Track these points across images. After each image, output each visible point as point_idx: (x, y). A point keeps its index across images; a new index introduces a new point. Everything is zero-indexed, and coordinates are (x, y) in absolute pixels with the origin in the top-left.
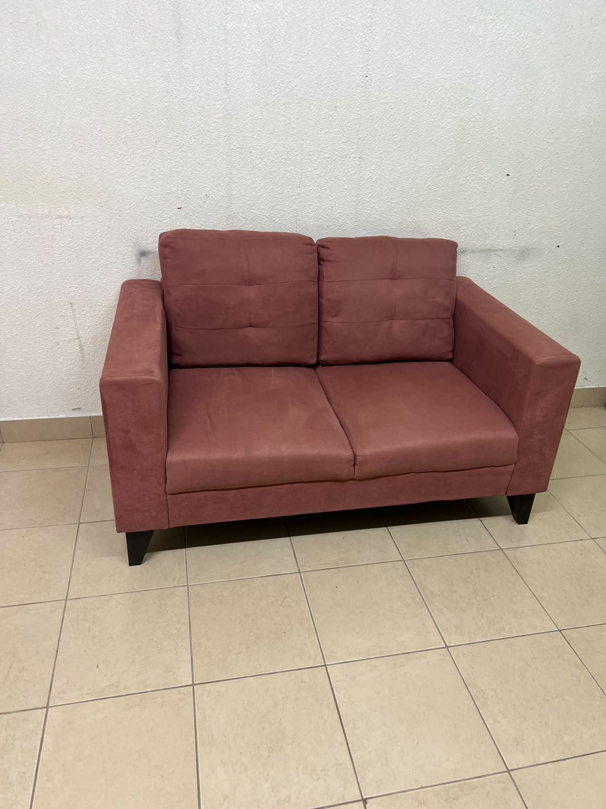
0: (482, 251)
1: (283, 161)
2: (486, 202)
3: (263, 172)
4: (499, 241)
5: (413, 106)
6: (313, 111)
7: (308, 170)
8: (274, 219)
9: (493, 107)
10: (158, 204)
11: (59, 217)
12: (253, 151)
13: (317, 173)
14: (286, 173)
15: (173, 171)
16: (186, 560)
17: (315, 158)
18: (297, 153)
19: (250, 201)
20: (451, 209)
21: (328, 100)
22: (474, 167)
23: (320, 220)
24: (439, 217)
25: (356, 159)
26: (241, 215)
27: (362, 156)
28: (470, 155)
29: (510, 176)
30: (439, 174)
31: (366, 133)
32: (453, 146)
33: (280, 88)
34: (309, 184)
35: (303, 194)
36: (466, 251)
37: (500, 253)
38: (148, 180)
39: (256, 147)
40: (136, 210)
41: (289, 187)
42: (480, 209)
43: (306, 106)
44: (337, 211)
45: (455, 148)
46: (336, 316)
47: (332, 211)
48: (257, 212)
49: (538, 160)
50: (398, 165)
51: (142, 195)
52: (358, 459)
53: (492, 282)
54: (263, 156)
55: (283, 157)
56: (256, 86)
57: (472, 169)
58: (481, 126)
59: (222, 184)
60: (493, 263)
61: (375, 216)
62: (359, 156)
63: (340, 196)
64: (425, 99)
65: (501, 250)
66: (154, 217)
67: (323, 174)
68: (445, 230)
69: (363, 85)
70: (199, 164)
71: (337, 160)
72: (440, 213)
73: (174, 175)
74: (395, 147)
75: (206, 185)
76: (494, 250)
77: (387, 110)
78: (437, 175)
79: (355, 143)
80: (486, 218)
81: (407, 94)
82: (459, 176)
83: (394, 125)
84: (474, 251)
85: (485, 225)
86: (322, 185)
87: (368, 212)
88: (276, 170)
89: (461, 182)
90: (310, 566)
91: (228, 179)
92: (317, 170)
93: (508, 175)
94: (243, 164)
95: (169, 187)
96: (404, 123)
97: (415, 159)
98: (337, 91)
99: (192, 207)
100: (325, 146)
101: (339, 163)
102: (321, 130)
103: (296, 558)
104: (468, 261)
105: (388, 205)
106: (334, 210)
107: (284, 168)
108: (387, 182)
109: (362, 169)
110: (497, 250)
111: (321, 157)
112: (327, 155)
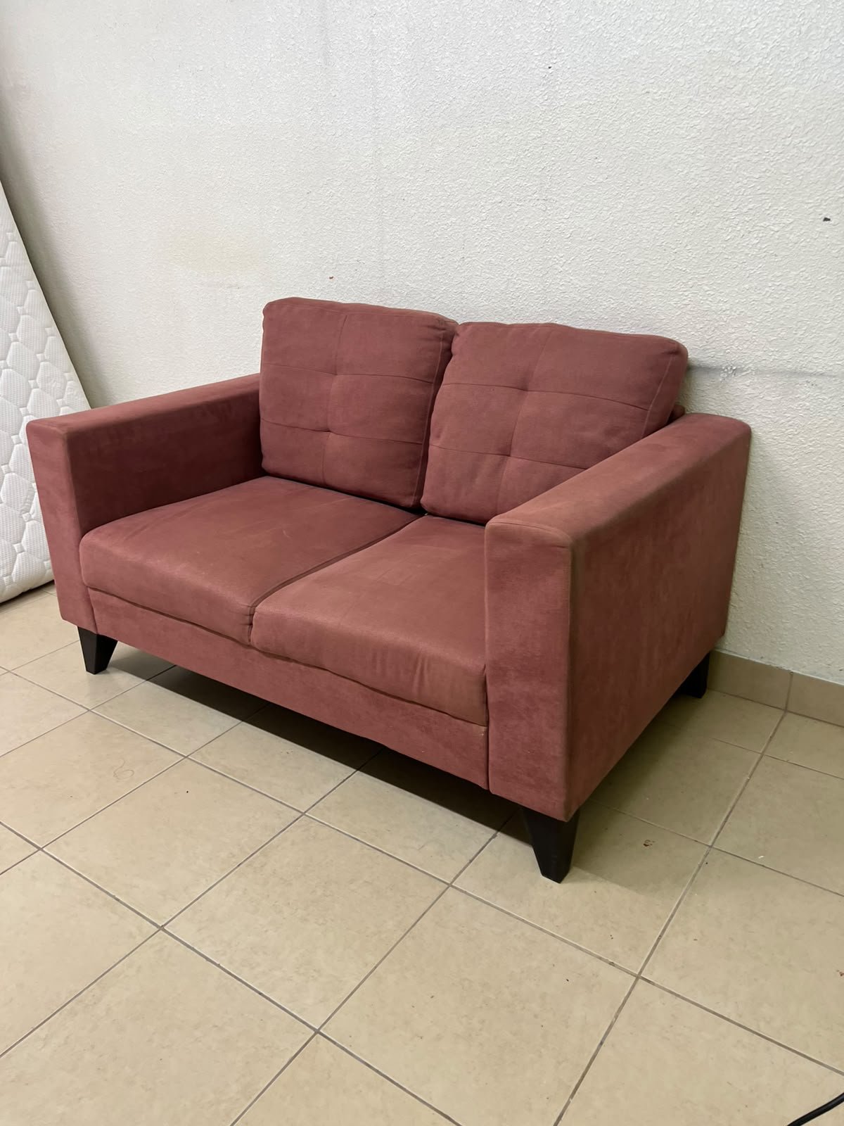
0: (775, 373)
1: (443, 210)
2: (780, 274)
3: (419, 228)
4: (816, 355)
5: (626, 105)
6: (477, 134)
7: (473, 222)
8: (434, 296)
9: (783, 87)
10: (311, 272)
11: (230, 287)
12: (406, 198)
13: (485, 226)
14: (445, 227)
15: (324, 229)
17: (482, 204)
18: (459, 197)
19: (405, 269)
20: (707, 288)
21: (496, 113)
22: (751, 206)
23: (493, 300)
24: (684, 302)
25: (540, 201)
26: (395, 288)
27: (549, 197)
28: (739, 184)
29: (832, 222)
30: (679, 222)
31: (553, 158)
32: (704, 168)
33: (435, 106)
34: (476, 244)
35: (469, 259)
36: (742, 370)
37: (820, 381)
38: (301, 242)
39: (409, 192)
41: (451, 249)
42: (767, 289)
43: (468, 127)
44: (517, 287)
45: (708, 172)
47: (508, 285)
48: (413, 285)
50: (606, 208)
51: (296, 261)
53: (806, 439)
54: (418, 204)
55: (442, 204)
56: (408, 106)
57: (745, 210)
58: (758, 126)
59: (374, 246)
60: (803, 400)
61: (572, 295)
62: (544, 197)
63: (519, 261)
64: (646, 90)
66: (308, 289)
67: (494, 228)
68: (698, 326)
69: (545, 82)
70: (349, 219)
71: (513, 205)
72: (686, 293)
73: (324, 235)
75: (356, 247)
76: (804, 374)
77: (584, 117)
78: (676, 224)
79: (538, 177)
80: (782, 306)
81: (614, 86)
82: (719, 225)
83: (595, 141)
84: (759, 372)
85: (782, 322)
86: (493, 245)
87: (561, 288)
88: (434, 224)
89: (724, 235)
91: (379, 238)
92: (486, 222)
93: (826, 219)
94: (396, 216)
95: (321, 250)
96: (613, 135)
97: (634, 196)
98: (508, 98)
99: (344, 277)
100: (496, 185)
101: (516, 210)
102: (489, 160)
104: (749, 390)
105: (593, 278)
106: (511, 285)
107: (443, 221)
108: (590, 238)
109: (550, 217)
110: (811, 375)
111: (491, 201)
112: (498, 199)
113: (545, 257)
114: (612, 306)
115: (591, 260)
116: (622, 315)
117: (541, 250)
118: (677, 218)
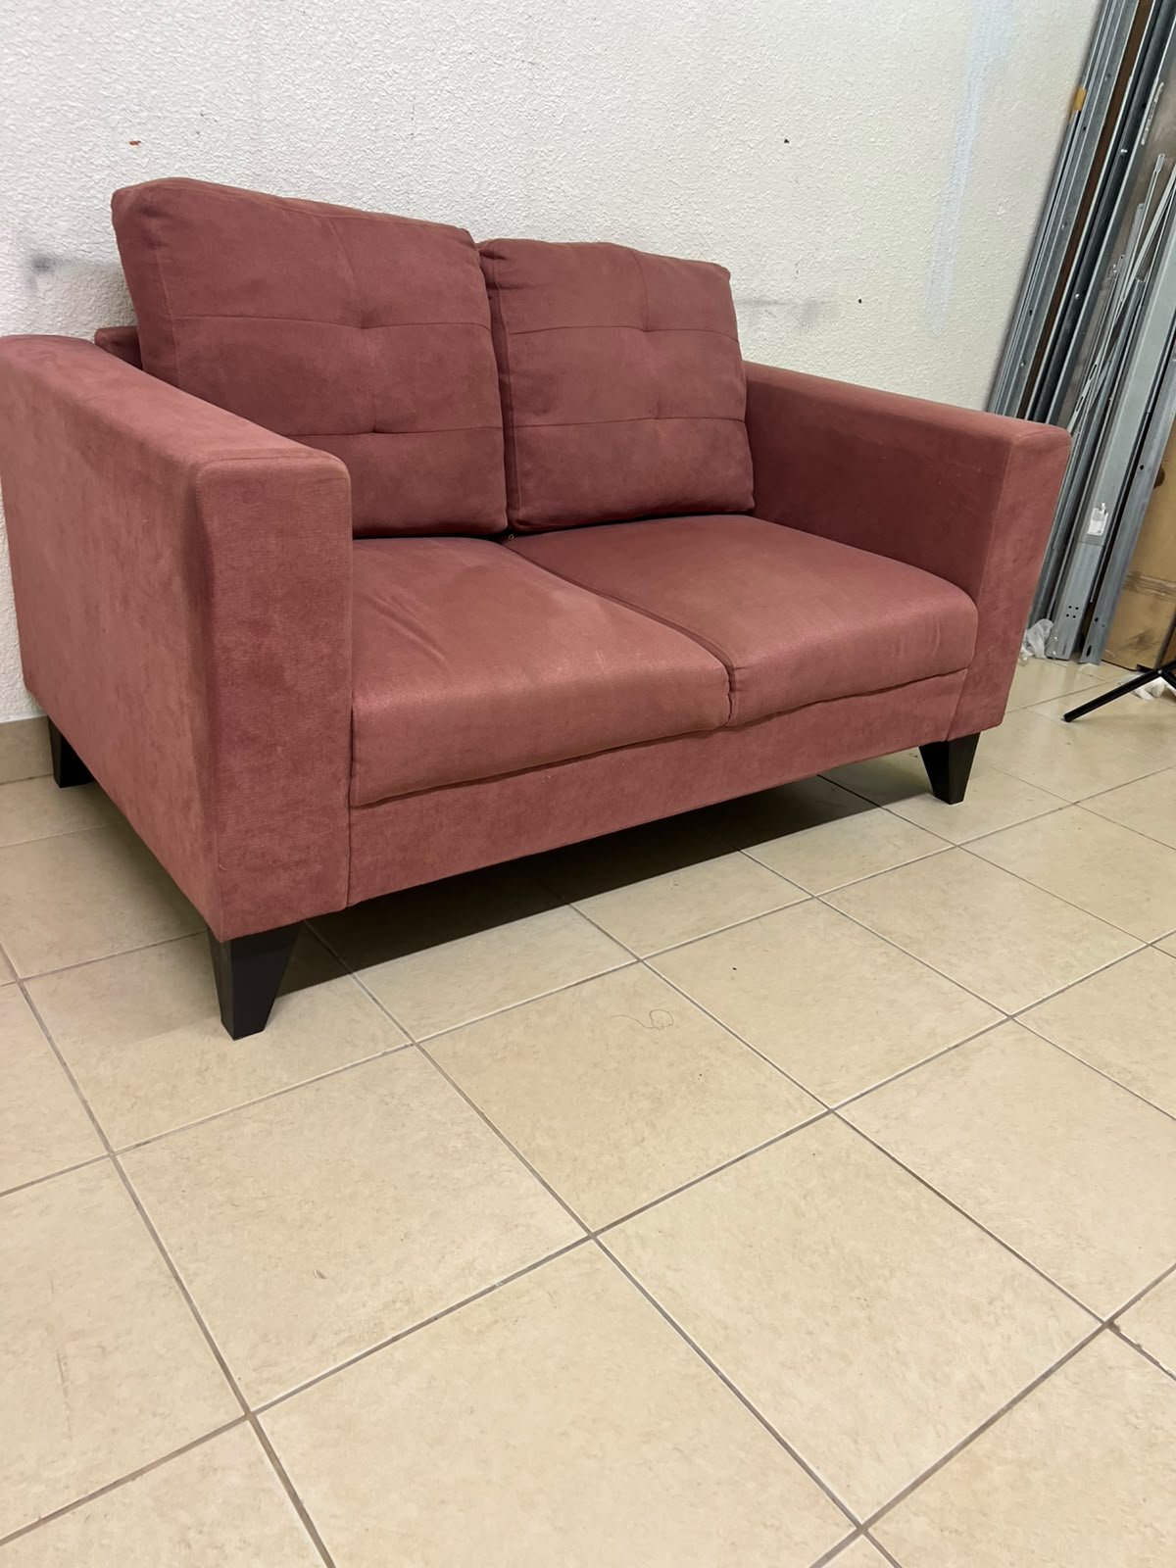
0: (746, 302)
1: (377, 46)
2: (753, 195)
3: (334, 70)
4: (773, 282)
7: (429, 78)
10: (77, 124)
13: (448, 88)
14: (382, 78)
15: (117, 37)
16: (370, 995)
17: (444, 50)
18: (406, 30)
19: (305, 141)
20: (696, 207)
22: (734, 116)
24: (676, 223)
25: (526, 65)
26: (285, 176)
27: (538, 60)
28: (727, 89)
29: (790, 144)
30: (675, 122)
32: (699, 62)
34: (432, 114)
35: (421, 138)
37: (774, 309)
38: (50, 54)
40: (20, 137)
41: (391, 117)
42: (742, 211)
44: (491, 189)
45: (701, 68)
46: (545, 411)
47: (479, 185)
48: (321, 173)
49: (830, 116)
50: (603, 91)
51: (36, 95)
52: (737, 675)
54: (332, 28)
55: (377, 37)
57: (730, 120)
59: (238, 90)
60: (763, 330)
62: (530, 60)
63: (496, 151)
65: (776, 303)
66: (69, 162)
67: (461, 94)
68: (686, 252)
70: (182, 25)
71: (488, 61)
72: (678, 212)
73: (119, 48)
74: (598, 49)
75: (199, 87)
76: (765, 303)
78: (672, 125)
79: (524, 26)
82: (709, 133)
86: (459, 120)
87: (550, 196)
89: (713, 146)
90: (652, 946)
91: (252, 76)
92: (448, 81)
93: (786, 141)
94: (288, 41)
95: (108, 80)
97: (633, 82)
99: (168, 144)
101: (493, 70)
103: (612, 938)
105: (586, 184)
106: (484, 185)
107: (379, 66)
108: (585, 129)
109: (538, 91)
110: (769, 303)
111: (456, 49)
112: (468, 47)
113: (531, 148)
114: (606, 224)
115: (584, 159)
116: (616, 236)
117: (525, 137)
118: (673, 118)
